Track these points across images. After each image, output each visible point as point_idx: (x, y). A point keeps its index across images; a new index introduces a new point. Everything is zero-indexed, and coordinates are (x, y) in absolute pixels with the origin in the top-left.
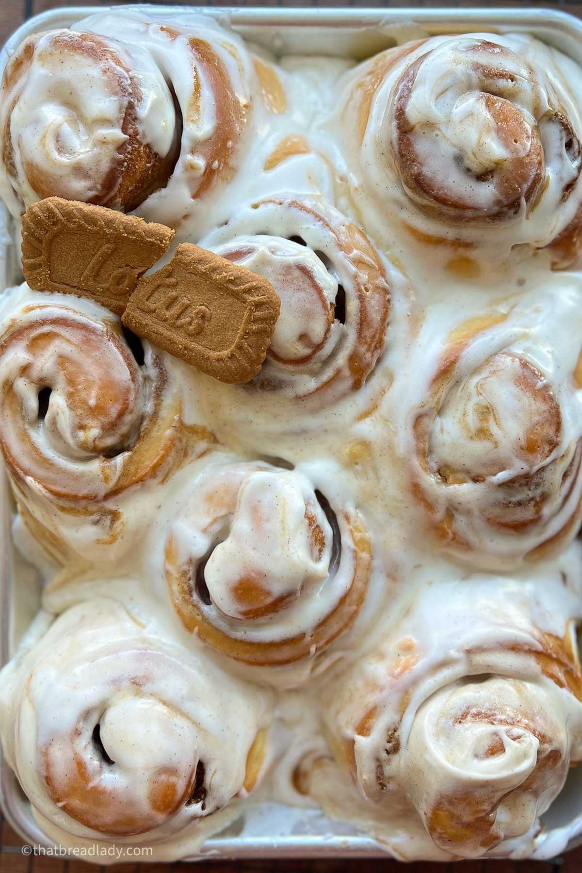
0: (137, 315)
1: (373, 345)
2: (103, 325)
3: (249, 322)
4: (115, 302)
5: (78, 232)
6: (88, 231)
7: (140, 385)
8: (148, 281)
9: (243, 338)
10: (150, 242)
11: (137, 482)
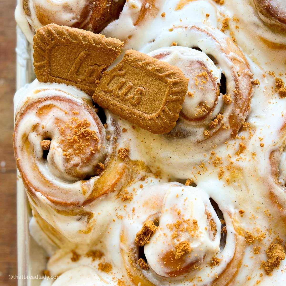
0: (101, 95)
1: (244, 109)
2: (81, 100)
3: (169, 94)
4: (89, 87)
5: (67, 44)
6: (72, 43)
7: (104, 136)
8: (108, 74)
9: (165, 105)
10: (109, 49)
11: (103, 195)
